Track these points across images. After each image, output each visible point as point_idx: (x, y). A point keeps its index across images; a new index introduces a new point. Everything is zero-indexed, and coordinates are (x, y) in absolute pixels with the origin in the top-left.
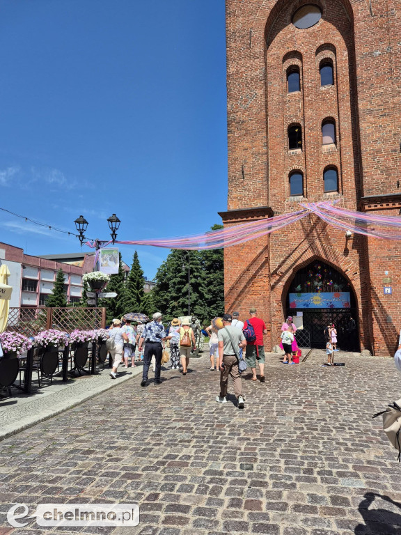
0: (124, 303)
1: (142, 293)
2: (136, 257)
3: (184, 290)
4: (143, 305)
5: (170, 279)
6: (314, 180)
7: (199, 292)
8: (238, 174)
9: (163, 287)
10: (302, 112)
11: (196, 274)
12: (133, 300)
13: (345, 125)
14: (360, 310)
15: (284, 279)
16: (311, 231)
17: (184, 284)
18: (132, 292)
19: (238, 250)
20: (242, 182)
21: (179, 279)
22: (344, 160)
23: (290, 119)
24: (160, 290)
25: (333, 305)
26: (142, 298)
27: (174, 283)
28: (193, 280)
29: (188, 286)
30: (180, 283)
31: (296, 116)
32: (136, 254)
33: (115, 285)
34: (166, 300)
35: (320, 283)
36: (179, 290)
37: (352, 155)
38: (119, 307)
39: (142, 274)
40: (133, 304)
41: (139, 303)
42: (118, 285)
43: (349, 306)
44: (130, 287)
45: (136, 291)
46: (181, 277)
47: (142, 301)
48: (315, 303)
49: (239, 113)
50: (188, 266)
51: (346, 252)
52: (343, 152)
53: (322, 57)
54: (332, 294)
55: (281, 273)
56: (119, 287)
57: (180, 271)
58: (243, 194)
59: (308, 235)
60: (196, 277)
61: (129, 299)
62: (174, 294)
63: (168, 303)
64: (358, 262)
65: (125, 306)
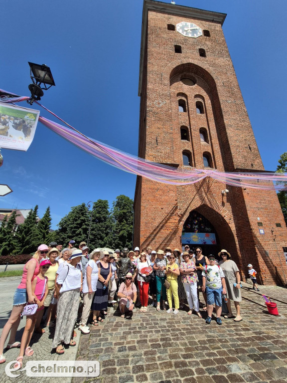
0: (32, 238)
1: (47, 233)
2: (48, 209)
3: (78, 232)
4: (47, 241)
5: (68, 225)
6: (199, 158)
7: (86, 234)
8: (154, 141)
9: (63, 230)
10: (188, 121)
11: (87, 223)
12: (39, 236)
13: (213, 132)
14: (238, 246)
15: (183, 219)
16: (200, 187)
17: (78, 228)
18: (40, 231)
19: (153, 192)
20: (156, 147)
21: (75, 225)
22: (214, 150)
23: (182, 123)
24: (60, 232)
25: (205, 243)
26: (47, 236)
27: (72, 228)
28: (84, 227)
29: (80, 229)
30: (75, 228)
31: (185, 123)
32: (49, 208)
33: (28, 225)
34: (63, 238)
35: (196, 226)
36: (74, 232)
37: (219, 148)
38: (28, 240)
39: (50, 220)
40: (39, 239)
41: (44, 239)
42: (31, 225)
43: (215, 243)
44: (40, 227)
45: (43, 231)
46: (77, 224)
47: (47, 238)
48: (194, 240)
49: (154, 108)
50: (82, 218)
51: (223, 204)
52: (214, 146)
53: (197, 100)
54: (204, 234)
55: (181, 215)
56: (31, 227)
57: (76, 220)
58: (157, 154)
59: (198, 190)
60: (86, 225)
61: (37, 235)
62: (70, 235)
63: (64, 240)
64: (231, 211)
65: (33, 240)
